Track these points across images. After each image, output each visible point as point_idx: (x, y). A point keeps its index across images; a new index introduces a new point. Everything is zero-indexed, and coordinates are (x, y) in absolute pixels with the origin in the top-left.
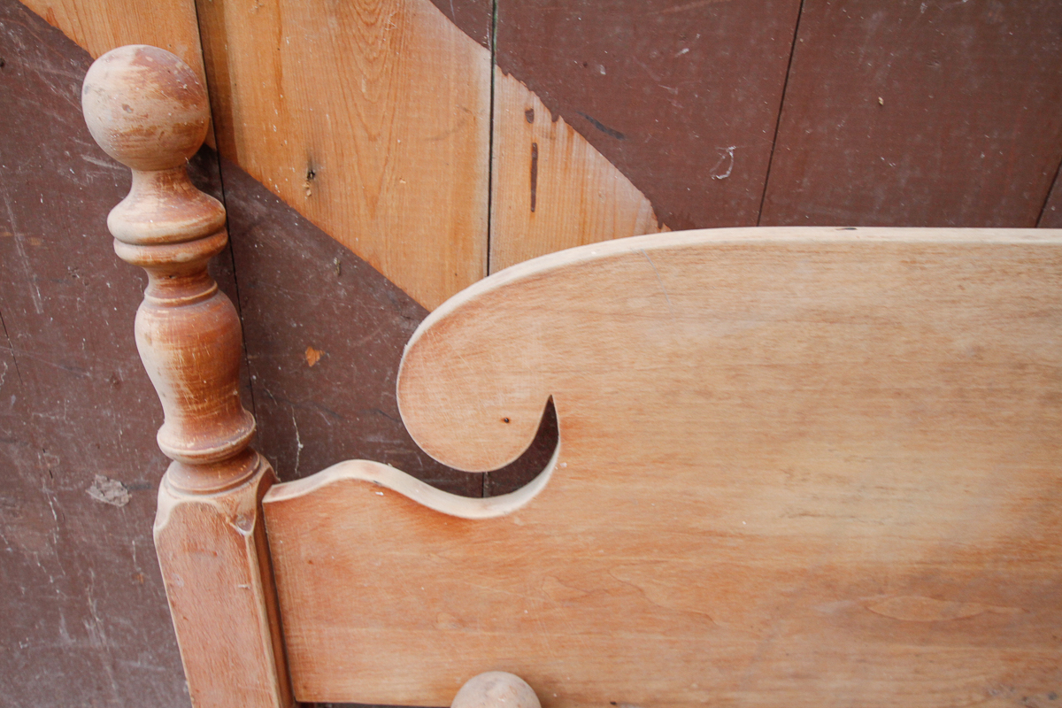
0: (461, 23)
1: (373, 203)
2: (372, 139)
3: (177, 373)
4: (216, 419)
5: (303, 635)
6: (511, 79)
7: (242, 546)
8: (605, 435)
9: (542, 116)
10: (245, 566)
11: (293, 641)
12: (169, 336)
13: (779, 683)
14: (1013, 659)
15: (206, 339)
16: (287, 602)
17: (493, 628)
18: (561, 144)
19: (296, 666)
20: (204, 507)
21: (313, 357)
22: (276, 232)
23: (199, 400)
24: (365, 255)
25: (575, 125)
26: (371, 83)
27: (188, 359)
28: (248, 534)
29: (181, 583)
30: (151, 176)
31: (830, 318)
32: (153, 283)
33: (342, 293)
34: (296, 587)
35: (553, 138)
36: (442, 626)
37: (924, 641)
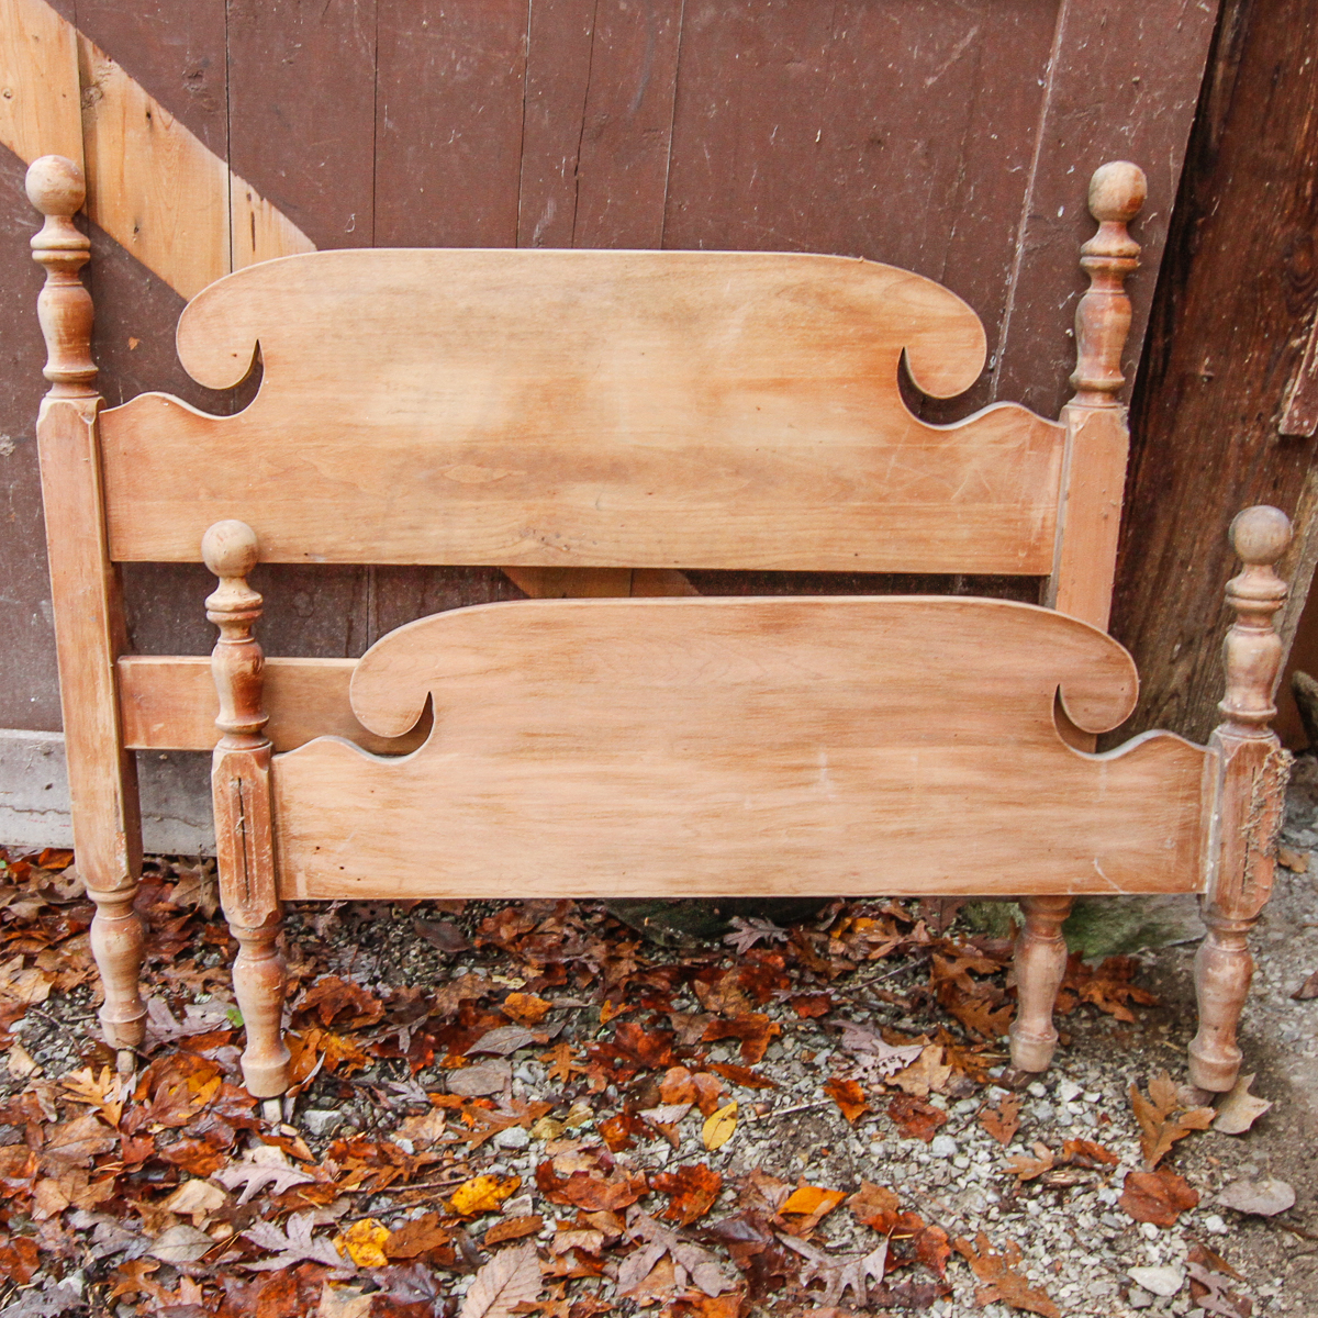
0: (213, 150)
1: (169, 245)
2: (169, 209)
3: (60, 322)
4: (77, 356)
5: (119, 508)
6: (238, 178)
7: (87, 432)
8: (286, 363)
9: (255, 197)
10: (87, 445)
11: (112, 513)
12: (57, 301)
13: (402, 534)
14: (528, 509)
15: (76, 305)
16: (109, 484)
17: (232, 498)
18: (266, 212)
19: (113, 533)
20: (67, 406)
21: (133, 343)
22: (116, 263)
23: (70, 341)
24: (164, 278)
25: (273, 202)
26: (169, 180)
27: (66, 315)
28: (90, 423)
29: (49, 459)
30: (55, 218)
31: (396, 292)
32: (51, 275)
33: (151, 301)
34: (116, 472)
35: (261, 209)
36: (201, 497)
37: (479, 498)
